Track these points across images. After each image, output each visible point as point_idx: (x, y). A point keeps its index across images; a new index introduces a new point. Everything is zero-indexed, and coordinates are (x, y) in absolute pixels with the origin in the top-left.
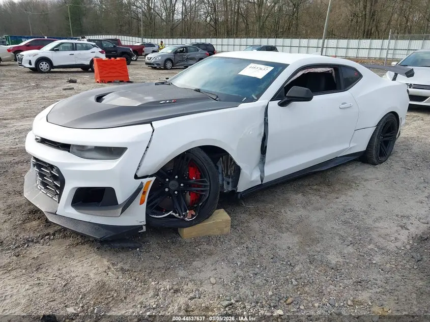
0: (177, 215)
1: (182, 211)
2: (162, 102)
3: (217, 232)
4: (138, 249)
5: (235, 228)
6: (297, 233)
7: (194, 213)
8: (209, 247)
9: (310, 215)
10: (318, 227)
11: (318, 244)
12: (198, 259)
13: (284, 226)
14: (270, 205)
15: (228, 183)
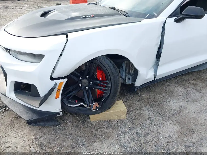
0: (86, 105)
1: (89, 103)
2: (83, 17)
3: (116, 118)
4: (57, 127)
5: (130, 115)
6: (177, 123)
7: (98, 106)
8: (108, 130)
9: (188, 106)
10: (194, 118)
11: (193, 135)
12: (98, 141)
13: (167, 115)
14: (159, 96)
15: (129, 79)
